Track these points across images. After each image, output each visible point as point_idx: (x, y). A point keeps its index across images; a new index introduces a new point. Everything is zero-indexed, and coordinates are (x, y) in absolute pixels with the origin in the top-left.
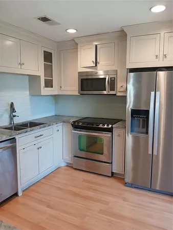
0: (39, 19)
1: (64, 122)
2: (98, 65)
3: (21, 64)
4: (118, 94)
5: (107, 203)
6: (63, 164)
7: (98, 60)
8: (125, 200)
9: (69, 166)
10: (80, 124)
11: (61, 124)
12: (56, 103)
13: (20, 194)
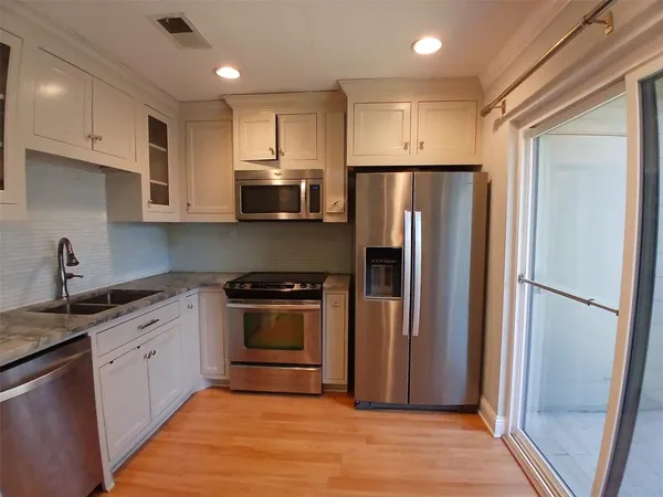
0: (162, 22)
1: (204, 285)
2: (281, 157)
3: (94, 139)
4: (327, 219)
5: (337, 458)
7: (282, 147)
8: (369, 440)
9: (219, 386)
10: (248, 287)
11: (197, 290)
12: (171, 243)
13: (109, 484)
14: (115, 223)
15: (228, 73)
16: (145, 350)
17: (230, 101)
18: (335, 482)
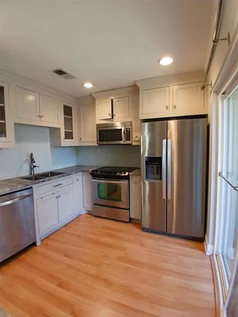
0: (54, 72)
1: (84, 171)
2: (114, 117)
3: (40, 117)
4: (134, 144)
5: (124, 249)
6: (84, 212)
7: (114, 113)
8: (142, 245)
9: (89, 213)
10: (99, 173)
11: (81, 173)
12: (77, 154)
13: (38, 243)
14: (53, 147)
15: (88, 85)
16: (56, 195)
17: (94, 96)
18: (119, 259)
